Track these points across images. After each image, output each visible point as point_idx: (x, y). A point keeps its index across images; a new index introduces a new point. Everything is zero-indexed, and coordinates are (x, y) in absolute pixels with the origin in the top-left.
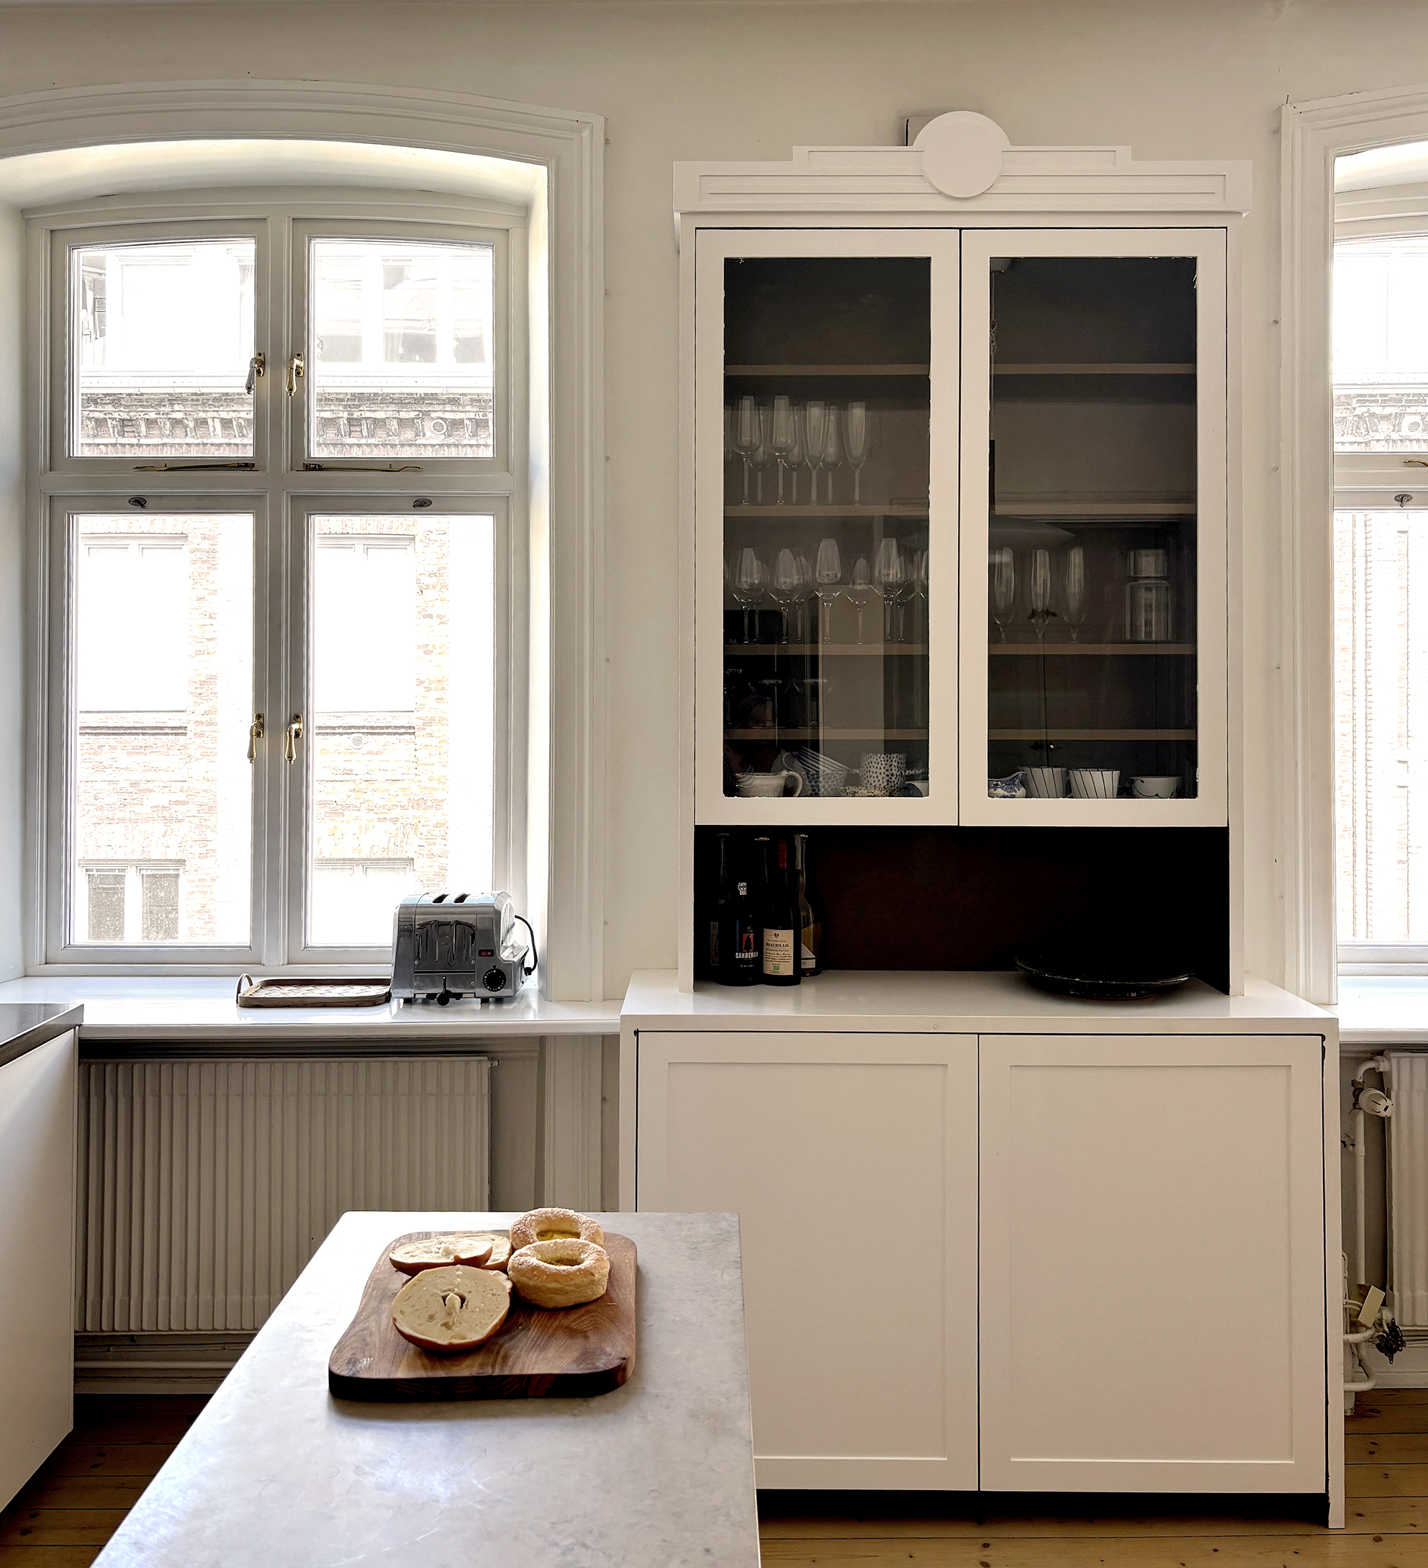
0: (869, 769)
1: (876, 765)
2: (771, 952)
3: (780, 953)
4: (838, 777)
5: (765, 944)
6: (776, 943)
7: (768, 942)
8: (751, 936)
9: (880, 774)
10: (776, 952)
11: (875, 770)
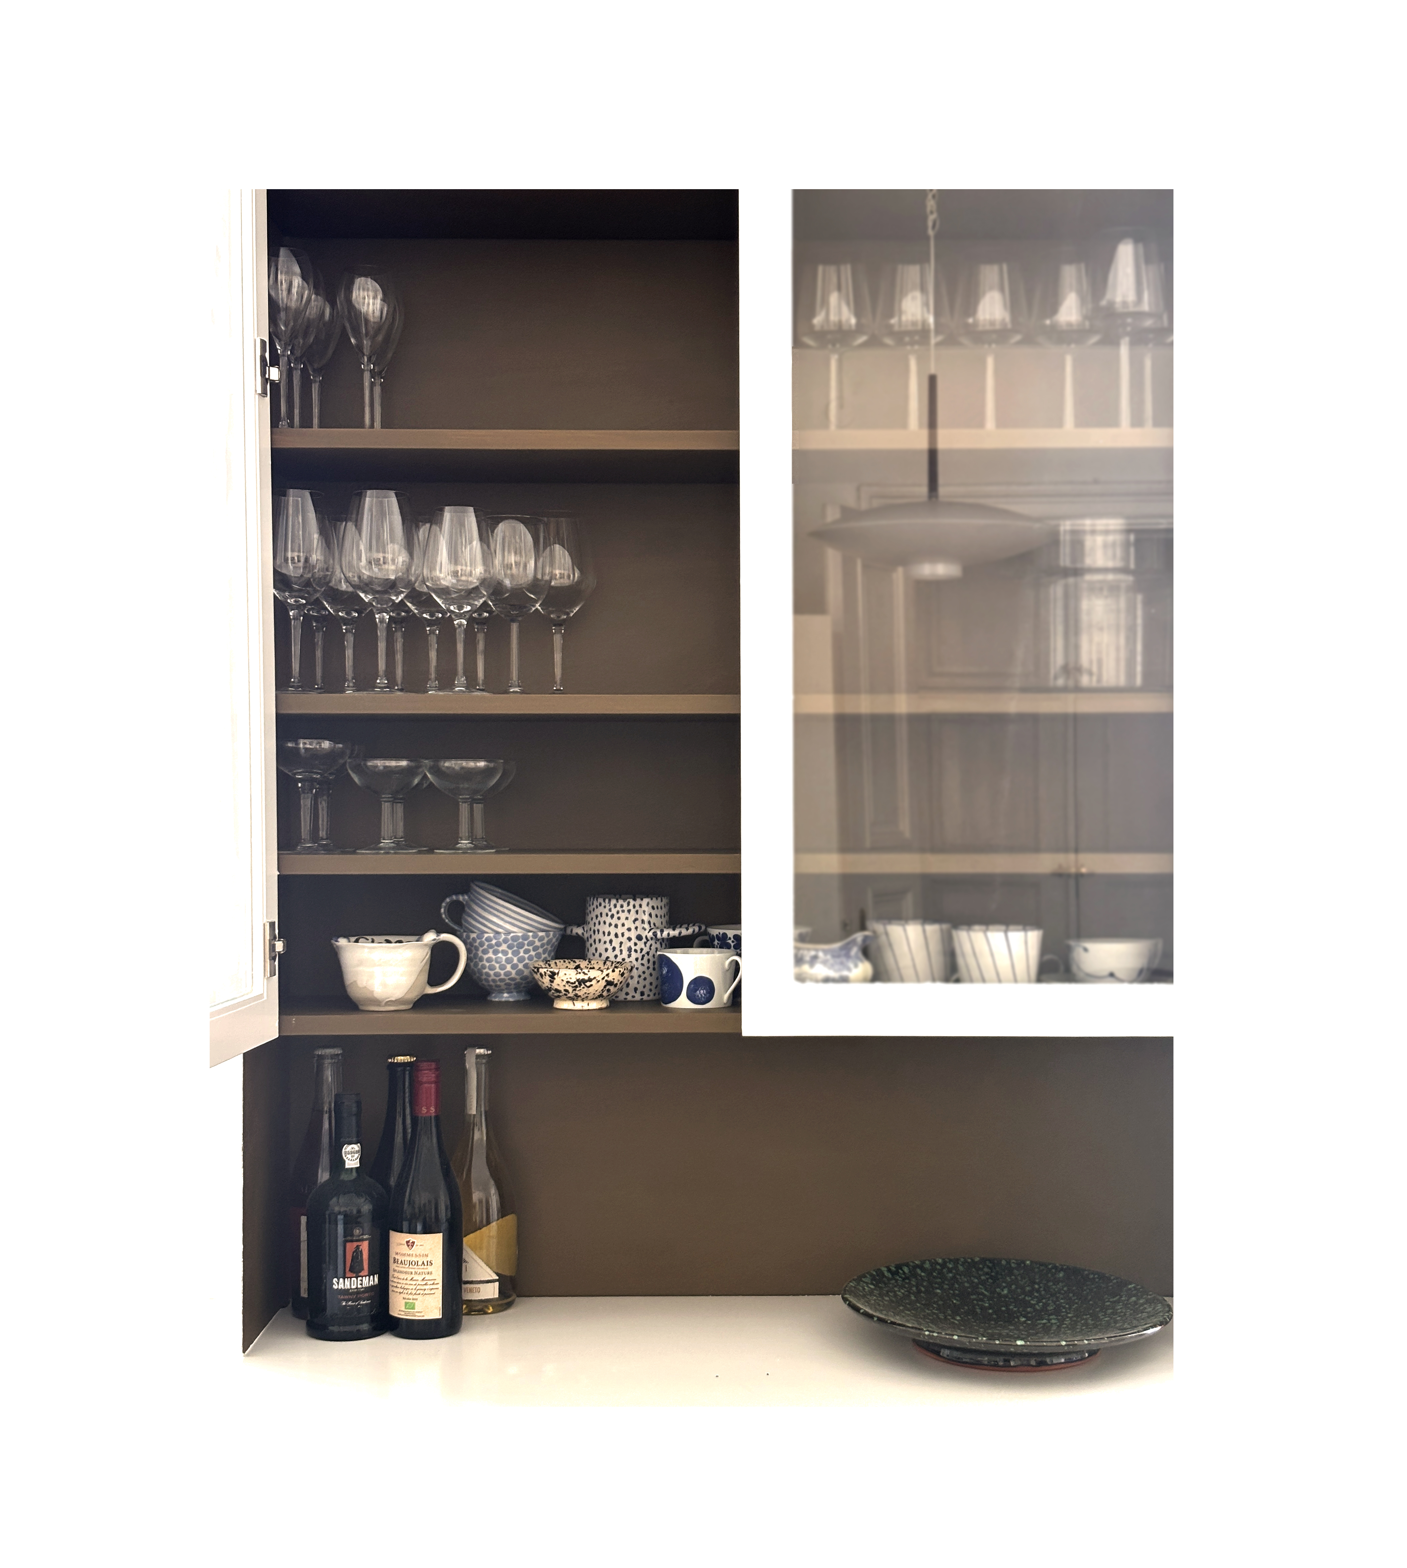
0: (597, 927)
1: (608, 920)
2: (402, 1276)
3: (416, 1277)
4: (538, 943)
5: (391, 1261)
6: (408, 1259)
7: (397, 1257)
8: (365, 1247)
9: (616, 936)
10: (410, 1277)
11: (606, 929)
